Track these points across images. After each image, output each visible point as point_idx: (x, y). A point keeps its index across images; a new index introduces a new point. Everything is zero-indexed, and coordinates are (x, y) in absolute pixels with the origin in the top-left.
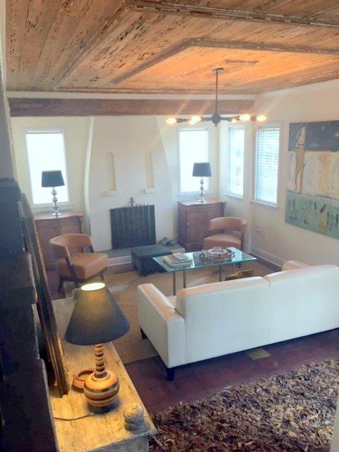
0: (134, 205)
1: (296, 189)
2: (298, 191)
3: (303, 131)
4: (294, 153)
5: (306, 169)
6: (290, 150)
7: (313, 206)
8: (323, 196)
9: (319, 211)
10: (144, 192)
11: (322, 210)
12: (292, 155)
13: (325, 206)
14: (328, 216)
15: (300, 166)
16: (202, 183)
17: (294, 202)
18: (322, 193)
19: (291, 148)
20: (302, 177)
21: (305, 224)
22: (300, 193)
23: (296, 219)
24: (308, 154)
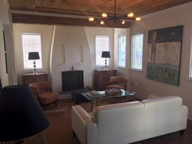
0: (74, 70)
1: (152, 62)
2: (153, 63)
3: (155, 34)
4: (151, 45)
5: (157, 52)
6: (148, 44)
7: (161, 70)
8: (166, 64)
9: (164, 72)
10: (79, 64)
11: (165, 71)
12: (150, 46)
13: (167, 69)
14: (169, 74)
15: (154, 50)
16: (106, 61)
17: (151, 68)
18: (165, 63)
19: (149, 42)
20: (155, 56)
21: (157, 79)
22: (154, 64)
23: (152, 77)
24: (158, 45)
